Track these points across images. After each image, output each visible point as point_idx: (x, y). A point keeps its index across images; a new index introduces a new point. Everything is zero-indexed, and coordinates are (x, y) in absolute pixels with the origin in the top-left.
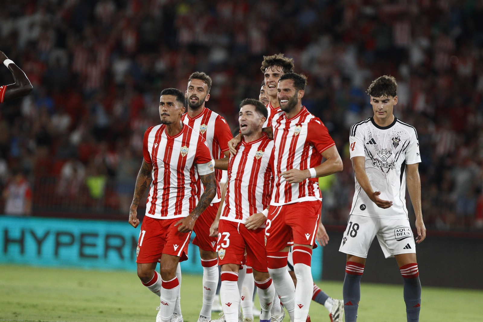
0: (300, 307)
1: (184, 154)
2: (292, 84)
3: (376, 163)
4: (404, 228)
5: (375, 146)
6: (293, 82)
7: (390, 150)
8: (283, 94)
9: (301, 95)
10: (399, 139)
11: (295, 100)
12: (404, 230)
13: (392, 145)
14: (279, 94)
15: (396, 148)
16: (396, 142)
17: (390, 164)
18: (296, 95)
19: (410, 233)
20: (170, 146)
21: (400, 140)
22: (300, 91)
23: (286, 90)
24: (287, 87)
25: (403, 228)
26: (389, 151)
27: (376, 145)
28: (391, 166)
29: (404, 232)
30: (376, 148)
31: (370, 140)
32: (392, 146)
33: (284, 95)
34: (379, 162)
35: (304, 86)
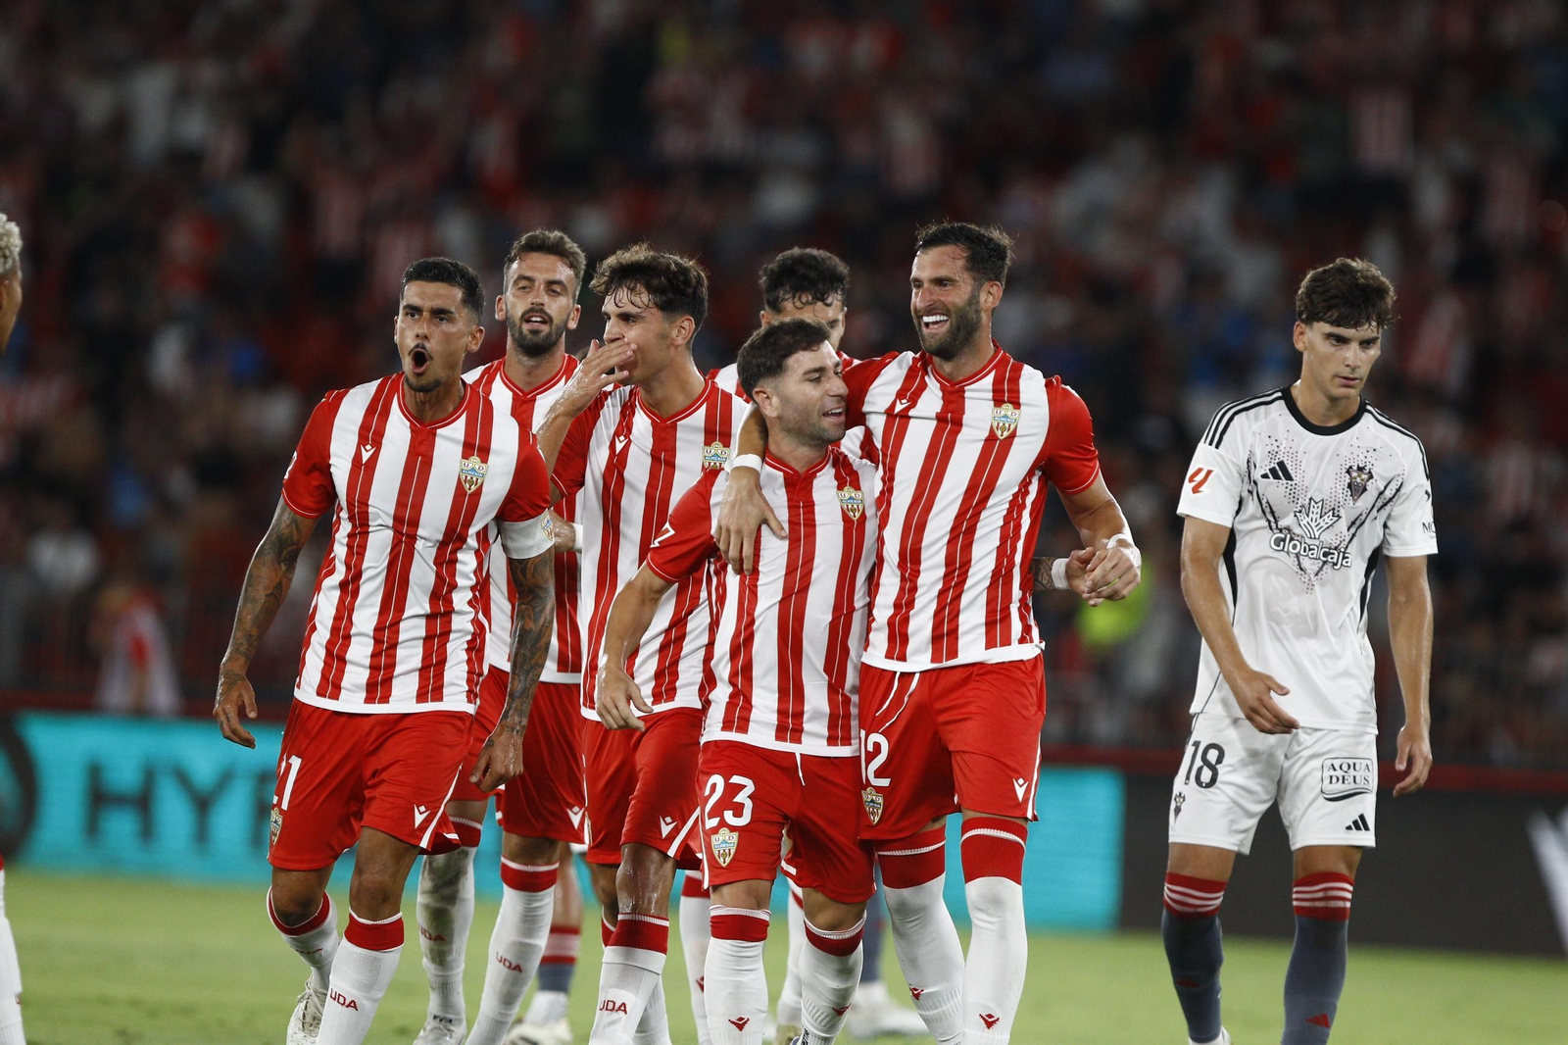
0: (989, 1025)
1: (471, 483)
2: (960, 263)
3: (1284, 540)
4: (1355, 761)
5: (1290, 487)
6: (965, 255)
7: (1337, 504)
8: (931, 294)
9: (991, 299)
10: (1370, 472)
11: (972, 315)
12: (1355, 769)
13: (1346, 489)
14: (917, 294)
15: (1355, 500)
16: (1358, 480)
17: (1330, 549)
18: (973, 300)
19: (1370, 780)
20: (423, 456)
21: (1371, 477)
22: (987, 285)
23: (940, 282)
24: (943, 273)
25: (1351, 762)
26: (1334, 509)
27: (1293, 483)
28: (1332, 556)
29: (1355, 773)
30: (1293, 495)
31: (1272, 465)
32: (1345, 492)
33: (934, 297)
34: (1292, 539)
35: (1003, 267)
